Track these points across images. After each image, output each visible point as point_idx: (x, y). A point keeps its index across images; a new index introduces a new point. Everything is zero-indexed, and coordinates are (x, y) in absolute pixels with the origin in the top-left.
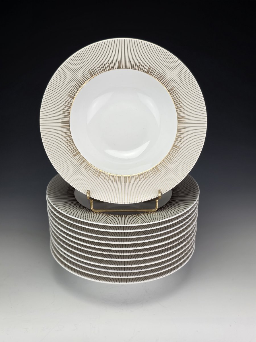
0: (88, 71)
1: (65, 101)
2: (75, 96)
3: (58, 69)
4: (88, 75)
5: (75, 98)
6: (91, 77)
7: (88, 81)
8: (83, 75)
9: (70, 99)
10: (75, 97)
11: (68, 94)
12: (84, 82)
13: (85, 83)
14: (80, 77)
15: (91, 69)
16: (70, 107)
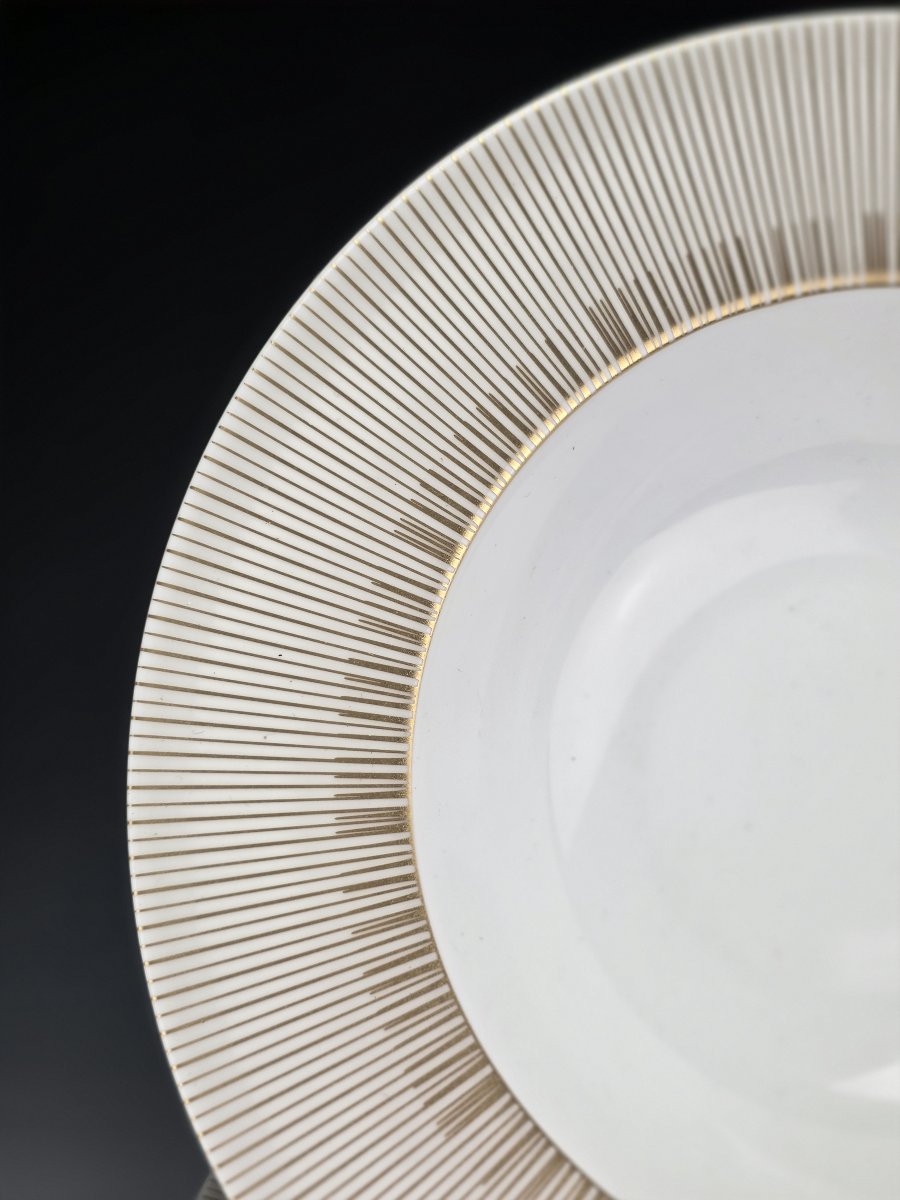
0: (589, 303)
1: (367, 584)
2: (460, 530)
3: (318, 284)
4: (590, 339)
5: (461, 552)
6: (617, 354)
7: (587, 393)
8: (541, 340)
9: (414, 562)
10: (463, 541)
11: (397, 516)
12: (552, 406)
13: (561, 414)
14: (513, 363)
15: (619, 283)
16: (417, 637)
